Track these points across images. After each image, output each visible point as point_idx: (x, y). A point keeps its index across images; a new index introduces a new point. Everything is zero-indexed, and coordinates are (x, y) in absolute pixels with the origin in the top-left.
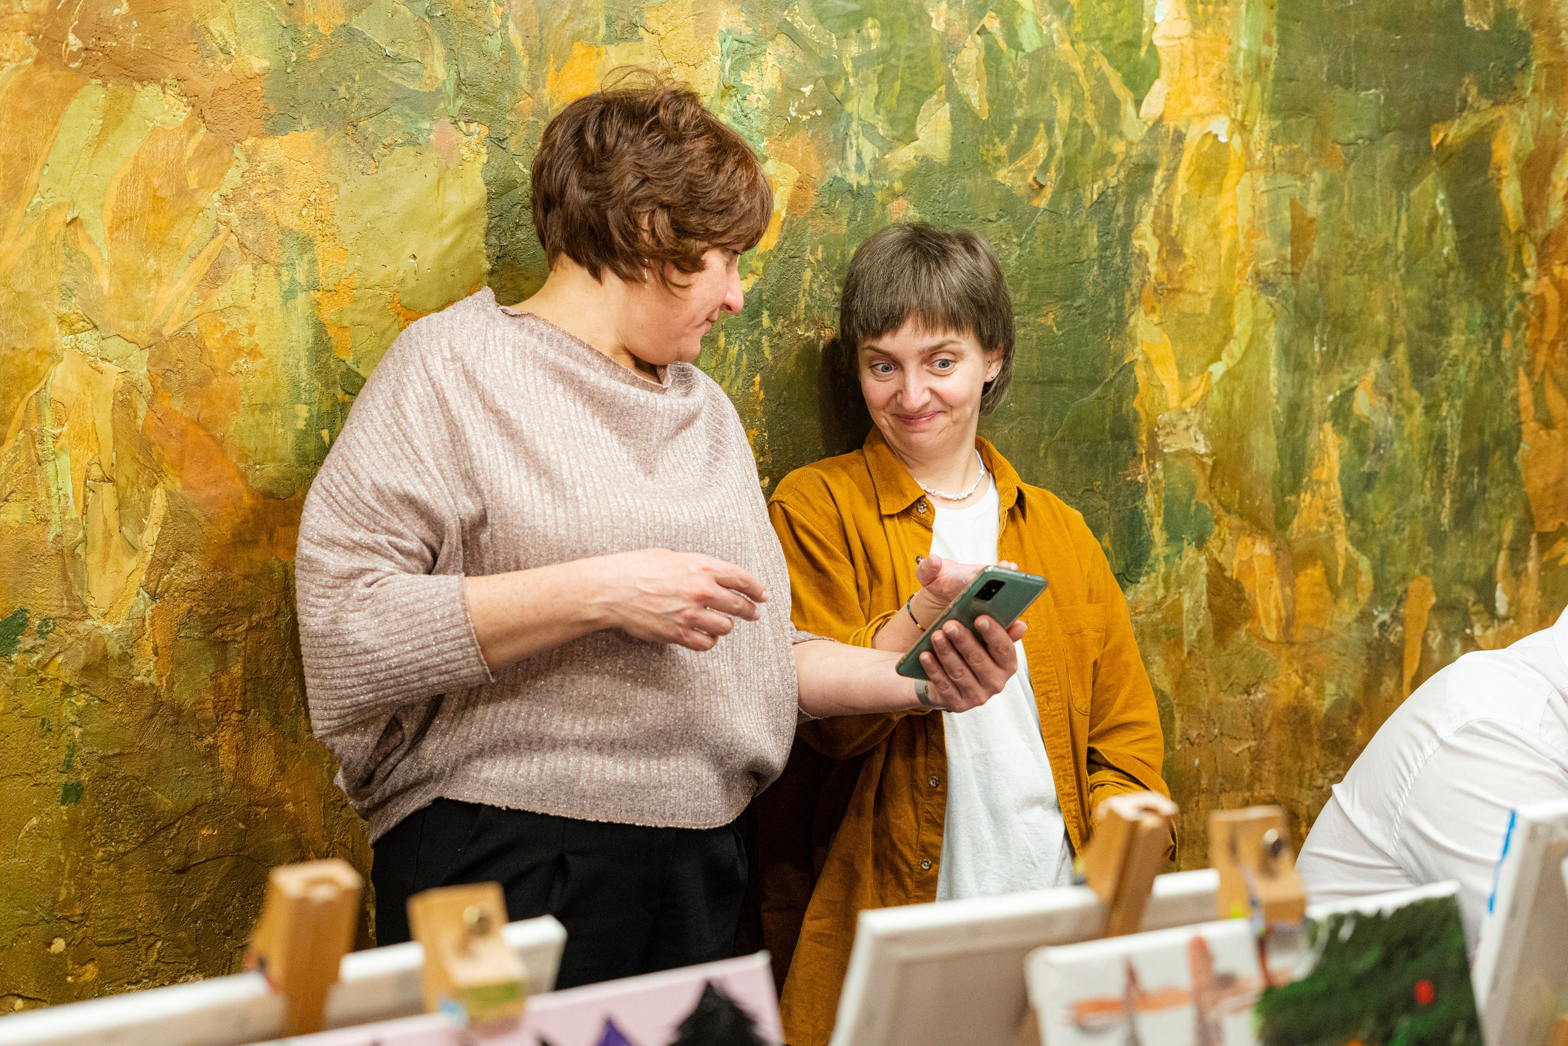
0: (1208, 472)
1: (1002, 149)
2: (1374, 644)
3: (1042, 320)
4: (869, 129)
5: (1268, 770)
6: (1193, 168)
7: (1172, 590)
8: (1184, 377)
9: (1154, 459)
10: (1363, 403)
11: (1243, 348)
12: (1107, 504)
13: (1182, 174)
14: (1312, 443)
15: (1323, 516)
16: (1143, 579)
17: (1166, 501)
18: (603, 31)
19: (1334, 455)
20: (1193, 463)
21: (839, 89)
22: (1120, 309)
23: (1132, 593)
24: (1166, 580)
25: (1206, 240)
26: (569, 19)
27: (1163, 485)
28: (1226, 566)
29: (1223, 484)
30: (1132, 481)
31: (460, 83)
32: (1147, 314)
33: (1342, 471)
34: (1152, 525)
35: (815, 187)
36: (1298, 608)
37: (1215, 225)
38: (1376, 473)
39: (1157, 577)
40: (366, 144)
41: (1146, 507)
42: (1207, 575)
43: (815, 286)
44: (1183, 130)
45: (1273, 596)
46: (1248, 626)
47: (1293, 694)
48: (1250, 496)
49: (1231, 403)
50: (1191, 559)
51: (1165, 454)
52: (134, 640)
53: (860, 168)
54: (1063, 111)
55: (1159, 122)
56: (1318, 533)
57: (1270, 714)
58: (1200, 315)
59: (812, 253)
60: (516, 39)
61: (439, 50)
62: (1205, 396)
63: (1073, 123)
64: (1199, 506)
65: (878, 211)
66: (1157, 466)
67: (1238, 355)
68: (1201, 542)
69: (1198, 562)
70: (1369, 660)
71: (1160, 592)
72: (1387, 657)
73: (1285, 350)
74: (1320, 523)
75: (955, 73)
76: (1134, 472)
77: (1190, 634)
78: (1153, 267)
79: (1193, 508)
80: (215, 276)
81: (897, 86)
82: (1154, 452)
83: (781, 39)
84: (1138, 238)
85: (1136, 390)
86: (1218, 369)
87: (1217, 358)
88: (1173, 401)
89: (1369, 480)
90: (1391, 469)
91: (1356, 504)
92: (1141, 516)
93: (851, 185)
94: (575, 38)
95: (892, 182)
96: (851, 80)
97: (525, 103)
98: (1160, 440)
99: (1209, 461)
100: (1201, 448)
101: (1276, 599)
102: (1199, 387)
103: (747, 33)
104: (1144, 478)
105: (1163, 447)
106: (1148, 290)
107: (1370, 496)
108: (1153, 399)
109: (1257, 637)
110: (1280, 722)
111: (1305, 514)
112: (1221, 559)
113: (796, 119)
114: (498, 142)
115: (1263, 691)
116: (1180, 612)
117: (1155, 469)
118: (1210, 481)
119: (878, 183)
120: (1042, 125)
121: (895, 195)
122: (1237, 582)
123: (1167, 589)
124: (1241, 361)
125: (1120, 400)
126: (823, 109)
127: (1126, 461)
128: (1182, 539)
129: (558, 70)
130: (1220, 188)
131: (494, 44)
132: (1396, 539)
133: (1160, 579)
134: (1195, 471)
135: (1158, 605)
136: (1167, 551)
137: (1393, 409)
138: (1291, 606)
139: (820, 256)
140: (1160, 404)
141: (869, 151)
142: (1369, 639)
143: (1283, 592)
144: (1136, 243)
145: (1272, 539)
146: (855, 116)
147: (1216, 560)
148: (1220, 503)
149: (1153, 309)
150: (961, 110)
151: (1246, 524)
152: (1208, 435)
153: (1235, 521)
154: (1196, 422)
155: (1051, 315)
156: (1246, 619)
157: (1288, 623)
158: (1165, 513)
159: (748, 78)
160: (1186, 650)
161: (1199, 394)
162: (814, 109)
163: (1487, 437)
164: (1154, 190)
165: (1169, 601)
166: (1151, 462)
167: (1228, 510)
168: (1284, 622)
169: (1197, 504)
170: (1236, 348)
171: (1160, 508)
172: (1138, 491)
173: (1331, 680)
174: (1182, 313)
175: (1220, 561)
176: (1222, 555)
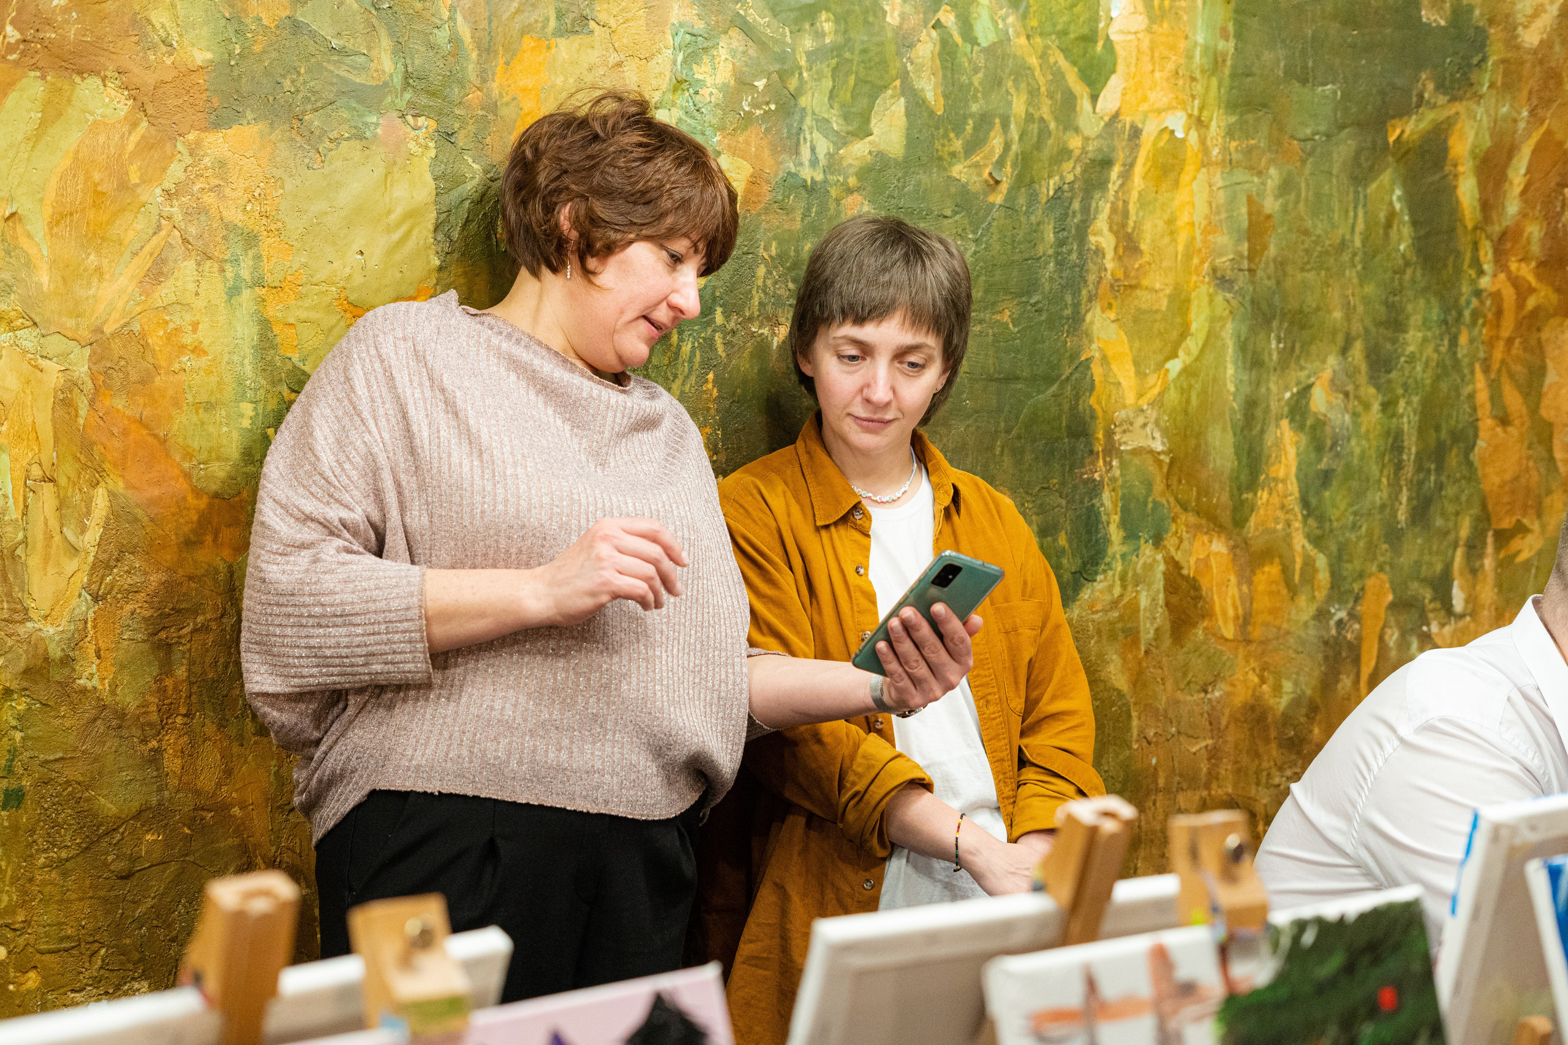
0: (1165, 469)
1: (958, 145)
2: (1332, 641)
3: (998, 317)
4: (822, 124)
5: (1226, 768)
6: (1149, 164)
7: (1130, 588)
8: (1141, 374)
9: (1110, 456)
11: (1200, 345)
12: (1064, 502)
13: (1139, 170)
15: (1280, 514)
16: (1099, 577)
17: (1123, 498)
18: (553, 23)
19: (1291, 452)
20: (1149, 461)
21: (793, 83)
22: (1076, 306)
23: (1089, 591)
24: (1123, 578)
25: (1162, 236)
26: (518, 11)
27: (1120, 482)
28: (1183, 563)
29: (1180, 481)
30: (1088, 479)
31: (407, 76)
32: (1103, 310)
34: (1108, 523)
35: (768, 182)
36: (1254, 605)
37: (1171, 222)
38: (1333, 470)
39: (1114, 575)
40: (312, 138)
41: (1102, 505)
42: (1164, 573)
43: (769, 283)
44: (1140, 126)
45: (1230, 594)
46: (1205, 624)
47: (1250, 692)
48: (1207, 494)
49: (1188, 401)
50: (1149, 557)
51: (1122, 452)
52: (76, 642)
53: (814, 163)
54: (1019, 106)
55: (1115, 117)
56: (1275, 531)
57: (1227, 712)
58: (1157, 311)
59: (766, 249)
60: (464, 30)
61: (386, 42)
62: (1161, 394)
63: (1029, 118)
64: (1156, 504)
65: (832, 206)
66: (1114, 463)
67: (1195, 351)
68: (1158, 541)
69: (1155, 560)
70: (1326, 658)
71: (1117, 591)
72: (1344, 654)
73: (1243, 347)
74: (1277, 520)
75: (909, 67)
76: (1091, 470)
77: (1147, 632)
78: (1109, 264)
79: (1150, 506)
80: (157, 273)
81: (852, 80)
82: (1111, 449)
83: (734, 33)
84: (1095, 234)
86: (1174, 366)
87: (1174, 355)
89: (1326, 477)
90: (1348, 466)
91: (1313, 501)
92: (1098, 515)
93: (805, 181)
94: (525, 30)
95: (846, 178)
96: (805, 75)
97: (474, 97)
98: (1116, 438)
99: (1166, 459)
100: (1158, 446)
101: (1233, 597)
102: (1155, 385)
103: (700, 26)
104: (1101, 476)
105: (1120, 444)
106: (1104, 286)
108: (1110, 396)
109: (1214, 635)
110: (1237, 720)
111: (1262, 512)
112: (1178, 556)
113: (749, 114)
114: (447, 136)
115: (1221, 689)
116: (1137, 610)
117: (1111, 467)
118: (1167, 479)
119: (832, 178)
120: (997, 121)
121: (850, 191)
122: (1194, 579)
123: (1124, 587)
124: (1197, 359)
125: (1077, 397)
126: (777, 104)
127: (1083, 458)
128: (1139, 537)
129: (507, 63)
130: (1176, 184)
131: (442, 37)
132: (1353, 537)
133: (1117, 578)
134: (1152, 468)
135: (1115, 604)
136: (1124, 549)
137: (1350, 406)
138: (1248, 604)
139: (773, 252)
140: (1116, 401)
141: (823, 146)
142: (1326, 637)
143: (1240, 590)
144: (1092, 239)
145: (1229, 537)
146: (809, 112)
147: (1172, 558)
148: (1177, 500)
149: (1110, 306)
150: (916, 105)
151: (1204, 522)
152: (1165, 432)
153: (1192, 519)
154: (1153, 419)
155: (1007, 312)
156: (1203, 617)
157: (1245, 621)
158: (1122, 511)
159: (701, 72)
160: (1143, 648)
161: (1156, 391)
162: (767, 104)
163: (1444, 435)
164: (1110, 186)
165: (1126, 600)
166: (1108, 459)
168: (1241, 619)
169: (1155, 502)
170: (1192, 345)
171: (1116, 506)
172: (1094, 489)
173: (1288, 678)
174: (1138, 309)
175: (1176, 559)
176: (1179, 553)
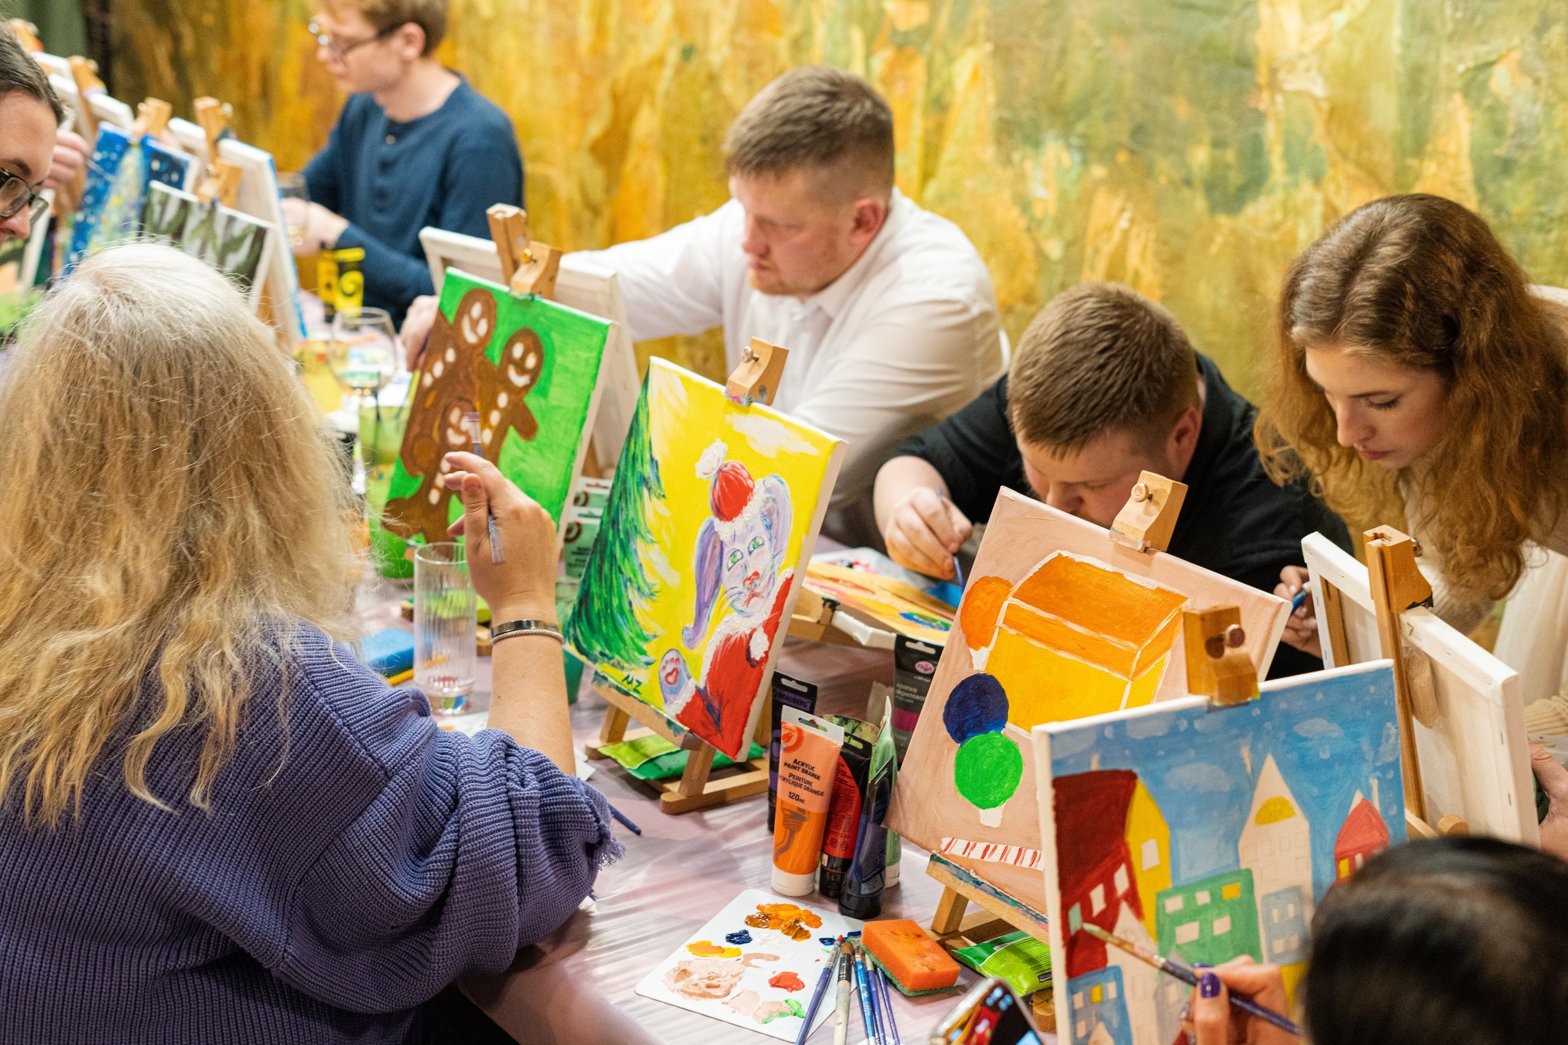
10: (1501, 80)
14: (1439, 111)
33: (1472, 150)
85: (1257, 26)
88: (1293, 42)
107: (1508, 183)
167: (1344, 155)
